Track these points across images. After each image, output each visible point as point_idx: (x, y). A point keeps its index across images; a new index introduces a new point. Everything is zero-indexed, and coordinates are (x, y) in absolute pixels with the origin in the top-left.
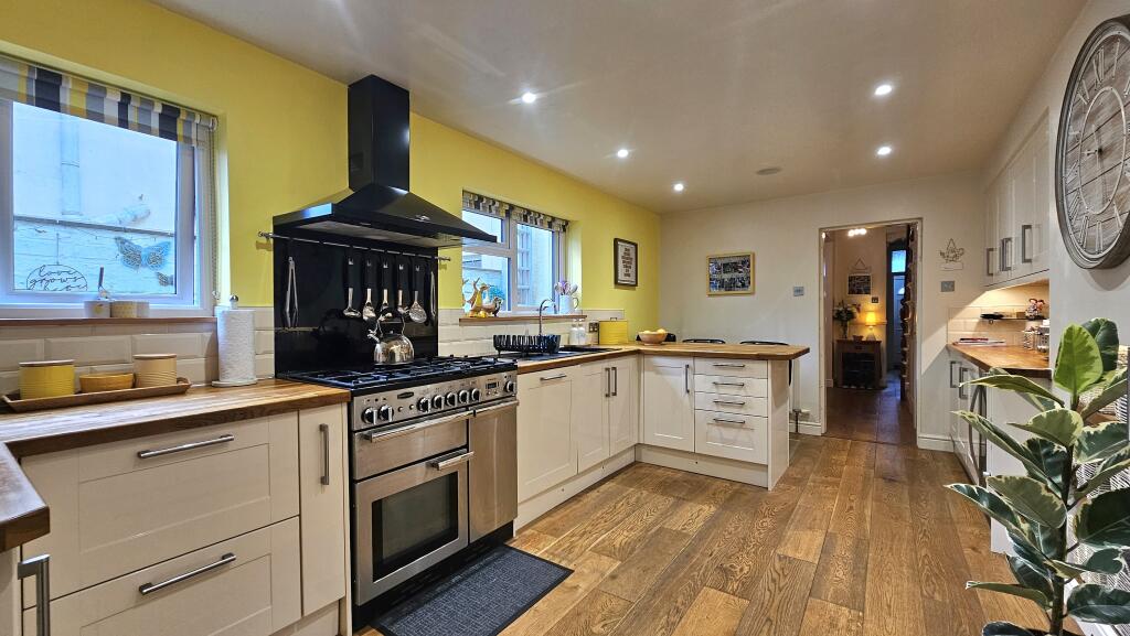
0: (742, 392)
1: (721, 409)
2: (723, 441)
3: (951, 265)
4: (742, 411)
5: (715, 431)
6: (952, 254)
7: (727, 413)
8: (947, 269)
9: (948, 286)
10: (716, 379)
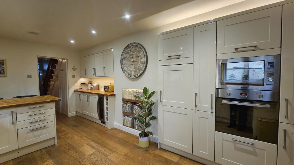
0: (44, 115)
1: (34, 124)
2: (35, 137)
3: (74, 71)
4: (44, 122)
5: (31, 134)
6: (74, 69)
7: (36, 125)
8: (74, 72)
9: (74, 77)
10: (31, 114)
